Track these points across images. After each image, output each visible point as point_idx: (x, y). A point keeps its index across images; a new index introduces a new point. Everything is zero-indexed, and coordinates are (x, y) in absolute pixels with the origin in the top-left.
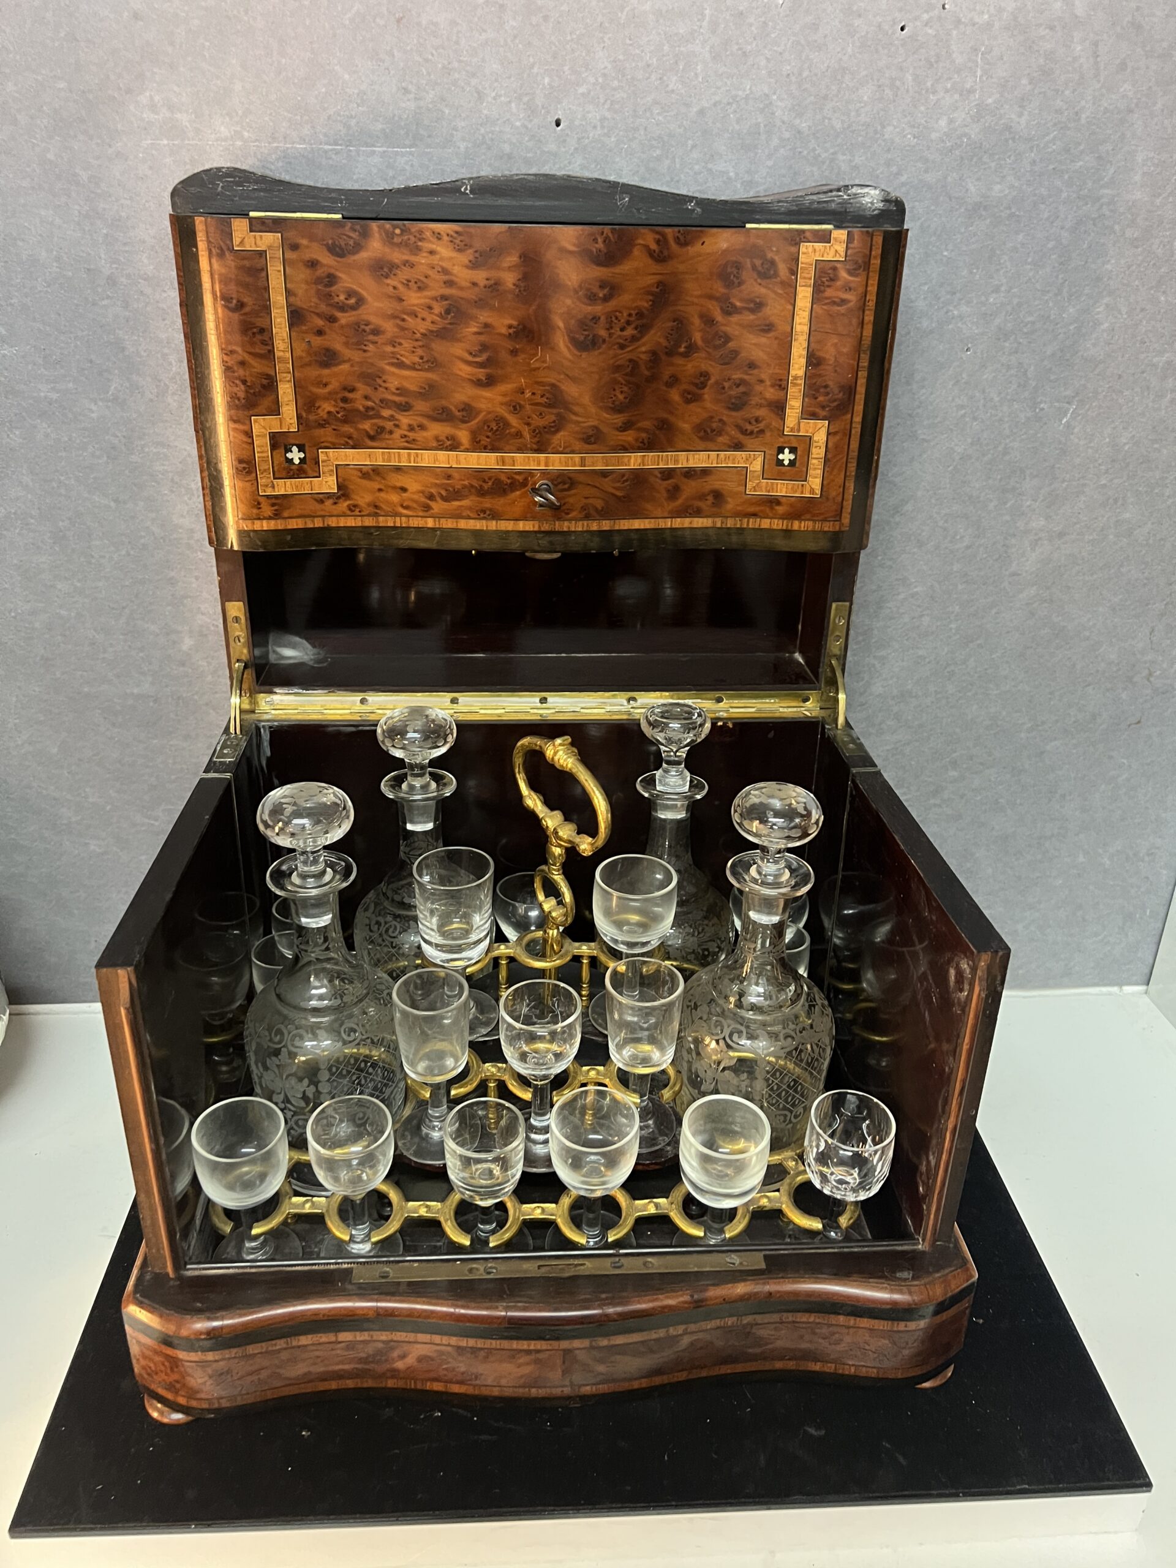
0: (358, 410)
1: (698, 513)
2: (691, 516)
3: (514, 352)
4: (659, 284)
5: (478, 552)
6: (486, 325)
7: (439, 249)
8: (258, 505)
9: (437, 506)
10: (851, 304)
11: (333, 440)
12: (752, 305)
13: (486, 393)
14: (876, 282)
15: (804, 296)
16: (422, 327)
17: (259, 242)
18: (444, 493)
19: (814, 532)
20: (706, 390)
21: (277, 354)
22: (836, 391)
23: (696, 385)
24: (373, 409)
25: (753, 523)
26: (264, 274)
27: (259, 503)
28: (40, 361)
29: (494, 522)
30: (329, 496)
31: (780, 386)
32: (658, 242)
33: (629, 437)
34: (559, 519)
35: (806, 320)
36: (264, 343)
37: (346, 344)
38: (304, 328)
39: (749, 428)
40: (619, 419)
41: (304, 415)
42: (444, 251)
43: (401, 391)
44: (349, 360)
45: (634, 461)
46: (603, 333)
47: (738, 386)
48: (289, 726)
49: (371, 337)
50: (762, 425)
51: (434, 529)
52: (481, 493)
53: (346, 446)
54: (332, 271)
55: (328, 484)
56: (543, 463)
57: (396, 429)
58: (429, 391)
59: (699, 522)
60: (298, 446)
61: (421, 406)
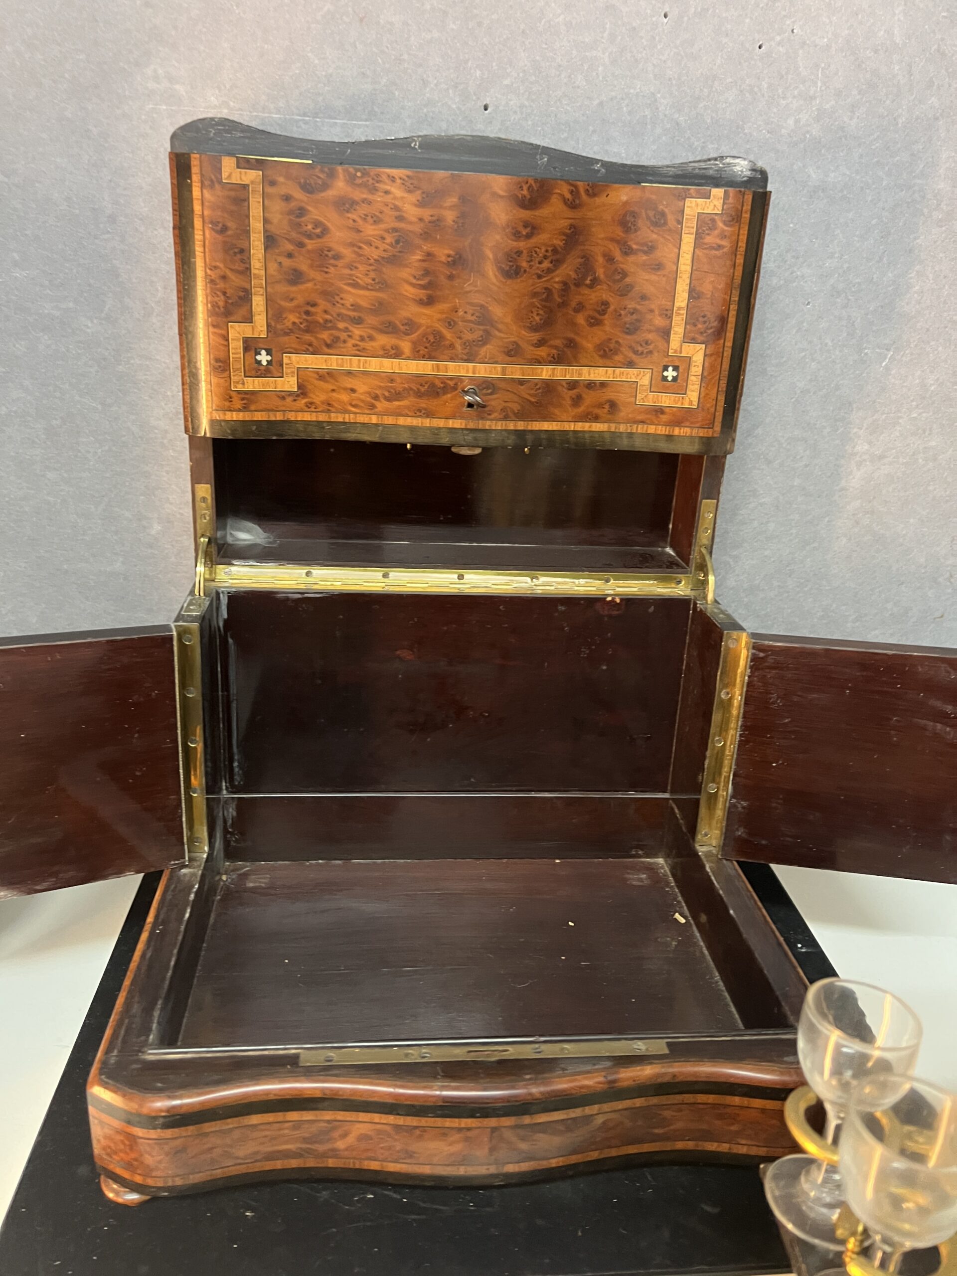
0: (318, 322)
1: (596, 418)
2: (590, 421)
3: (451, 277)
4: (572, 226)
5: (413, 446)
6: (429, 254)
7: (393, 190)
8: (230, 399)
9: (381, 405)
10: (725, 250)
11: (297, 347)
12: (645, 248)
13: (427, 311)
14: (746, 232)
15: (688, 240)
16: (375, 254)
17: (244, 178)
18: (387, 394)
19: (691, 437)
20: (606, 316)
21: (253, 271)
22: (713, 320)
23: (598, 312)
24: (331, 321)
25: (641, 429)
26: (246, 204)
27: (231, 397)
28: (47, 283)
29: (428, 420)
30: (290, 393)
31: (666, 315)
32: (572, 192)
33: (543, 352)
34: (482, 418)
35: (689, 262)
36: (242, 261)
37: (311, 266)
38: (277, 251)
39: (640, 349)
40: (535, 337)
41: (273, 324)
42: (397, 192)
43: (356, 307)
44: (313, 279)
45: (546, 372)
46: (524, 264)
47: (632, 314)
48: (245, 592)
49: (332, 261)
50: (651, 347)
51: (377, 425)
52: (419, 395)
53: (307, 352)
54: (303, 205)
55: (289, 383)
56: (471, 371)
57: (349, 339)
58: (379, 308)
59: (597, 427)
60: (266, 350)
61: (371, 320)
